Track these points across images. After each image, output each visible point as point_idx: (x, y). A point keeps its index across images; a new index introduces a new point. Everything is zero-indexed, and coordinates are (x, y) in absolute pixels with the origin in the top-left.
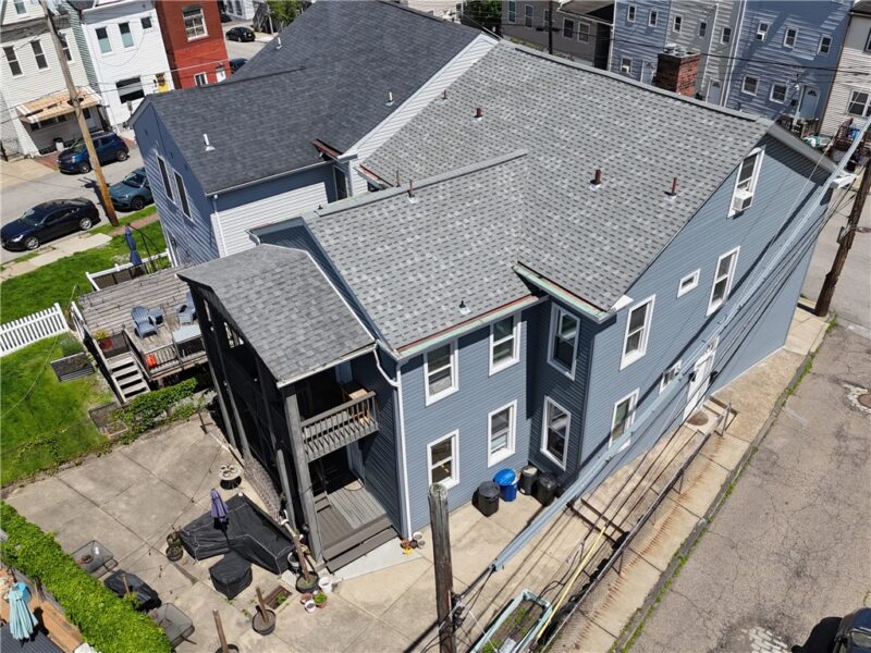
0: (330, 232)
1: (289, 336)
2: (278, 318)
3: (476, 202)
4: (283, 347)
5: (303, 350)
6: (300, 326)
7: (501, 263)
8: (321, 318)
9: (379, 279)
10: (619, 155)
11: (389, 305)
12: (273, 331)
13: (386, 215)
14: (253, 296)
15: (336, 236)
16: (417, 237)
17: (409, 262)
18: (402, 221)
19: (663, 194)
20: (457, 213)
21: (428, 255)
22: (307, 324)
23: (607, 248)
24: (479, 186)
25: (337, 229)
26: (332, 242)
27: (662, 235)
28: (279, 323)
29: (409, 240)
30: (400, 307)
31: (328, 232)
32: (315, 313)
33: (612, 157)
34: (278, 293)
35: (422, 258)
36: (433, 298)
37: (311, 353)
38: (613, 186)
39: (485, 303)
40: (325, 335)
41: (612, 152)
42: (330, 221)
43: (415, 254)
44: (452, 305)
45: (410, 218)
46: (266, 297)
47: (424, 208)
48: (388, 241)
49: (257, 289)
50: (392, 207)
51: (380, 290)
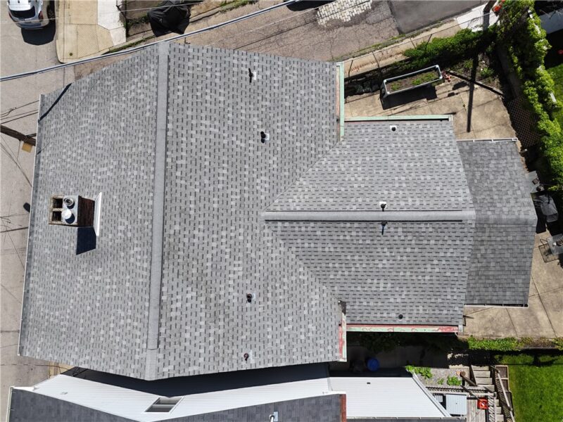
0: (459, 199)
1: (500, 166)
2: (501, 181)
3: (335, 189)
4: (505, 161)
5: (495, 154)
6: (490, 170)
7: (348, 146)
8: (476, 169)
9: (439, 161)
10: (234, 139)
11: (440, 145)
12: (507, 173)
13: (410, 200)
14: (512, 202)
15: (456, 195)
16: (396, 178)
17: (412, 165)
18: (401, 192)
19: (252, 84)
20: (356, 186)
21: (396, 165)
22: (486, 169)
23: (302, 92)
24: (324, 200)
25: (453, 199)
26: (461, 191)
27: (280, 63)
28: (503, 177)
29: (403, 178)
30: (434, 141)
31: (460, 199)
32: (478, 174)
33: (238, 142)
34: (496, 197)
35: (402, 164)
36: (409, 140)
37: (491, 151)
38: (260, 123)
39: (377, 127)
40: (478, 159)
41: (234, 146)
42: (456, 206)
43: (405, 168)
44: (400, 133)
45: (394, 192)
46: (504, 197)
47: (378, 196)
48: (419, 182)
49: (508, 205)
50: (402, 204)
51: (442, 154)
